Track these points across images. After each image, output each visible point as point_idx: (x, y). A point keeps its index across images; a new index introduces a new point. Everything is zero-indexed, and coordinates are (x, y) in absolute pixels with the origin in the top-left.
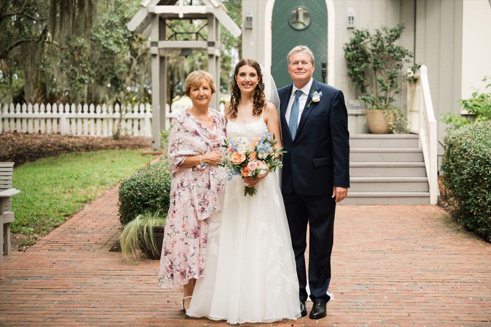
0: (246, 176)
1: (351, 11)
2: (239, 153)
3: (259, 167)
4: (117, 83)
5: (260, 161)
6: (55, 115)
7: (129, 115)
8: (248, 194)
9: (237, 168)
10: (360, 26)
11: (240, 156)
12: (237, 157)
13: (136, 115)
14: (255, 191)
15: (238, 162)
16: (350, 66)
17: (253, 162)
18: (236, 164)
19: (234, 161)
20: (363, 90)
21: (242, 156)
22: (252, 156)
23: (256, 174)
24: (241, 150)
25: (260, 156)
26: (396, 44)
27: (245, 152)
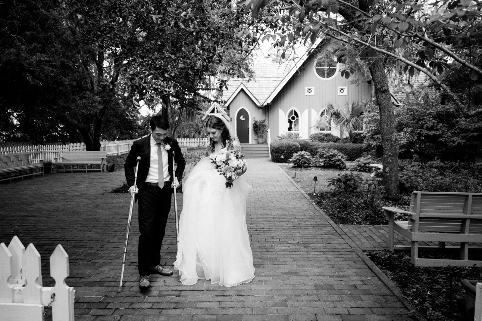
1: (254, 116)
4: (200, 133)
6: (182, 141)
7: (202, 141)
10: (256, 120)
13: (203, 141)
16: (254, 129)
20: (257, 134)
26: (264, 124)
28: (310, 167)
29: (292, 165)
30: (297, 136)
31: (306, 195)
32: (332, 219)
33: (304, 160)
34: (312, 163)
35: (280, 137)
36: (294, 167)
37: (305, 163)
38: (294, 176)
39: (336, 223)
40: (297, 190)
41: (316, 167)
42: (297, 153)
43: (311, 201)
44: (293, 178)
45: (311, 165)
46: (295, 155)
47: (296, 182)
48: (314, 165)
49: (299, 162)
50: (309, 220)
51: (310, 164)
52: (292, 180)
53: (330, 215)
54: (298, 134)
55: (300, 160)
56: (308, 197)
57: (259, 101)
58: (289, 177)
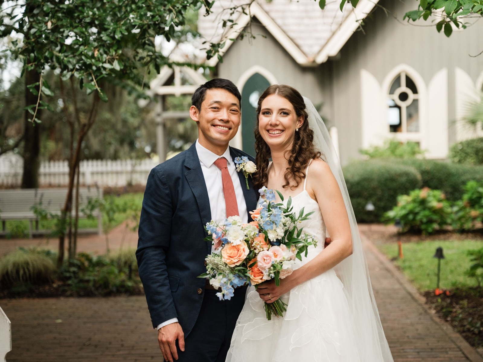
0: (260, 281)
2: (234, 244)
3: (278, 259)
5: (276, 248)
8: (273, 315)
9: (239, 271)
11: (237, 248)
12: (234, 252)
14: (285, 306)
15: (237, 261)
17: (266, 252)
18: (233, 266)
19: (228, 261)
21: (242, 248)
22: (259, 242)
23: (277, 273)
24: (236, 238)
25: (272, 237)
27: (242, 238)
28: (444, 232)
29: (392, 229)
30: (416, 149)
31: (417, 296)
32: (467, 338)
33: (427, 213)
34: (449, 221)
35: (366, 153)
36: (399, 235)
37: (430, 221)
38: (396, 254)
39: (473, 345)
40: (397, 286)
41: (463, 232)
42: (408, 194)
43: (426, 307)
44: (394, 259)
45: (450, 228)
46: (403, 200)
47: (398, 268)
48: (457, 226)
49: (414, 219)
50: (411, 342)
51: (446, 223)
52: (390, 266)
53: (464, 332)
54: (418, 144)
55: (416, 214)
56: (423, 300)
57: (306, 49)
58: (383, 258)
